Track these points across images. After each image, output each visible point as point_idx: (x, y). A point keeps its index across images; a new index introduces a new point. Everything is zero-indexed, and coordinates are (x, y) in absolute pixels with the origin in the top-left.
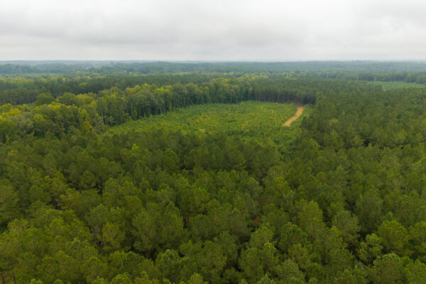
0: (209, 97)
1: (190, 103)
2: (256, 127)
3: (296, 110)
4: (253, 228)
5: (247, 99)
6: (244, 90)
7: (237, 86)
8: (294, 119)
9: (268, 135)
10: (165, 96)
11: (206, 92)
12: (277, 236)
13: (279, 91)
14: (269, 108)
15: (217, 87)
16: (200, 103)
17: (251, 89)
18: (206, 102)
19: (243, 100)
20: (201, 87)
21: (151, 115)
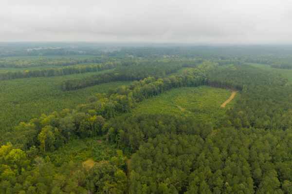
0: (182, 84)
1: (172, 88)
2: (206, 108)
3: (230, 95)
4: (200, 153)
5: (203, 84)
6: (202, 79)
7: (198, 77)
8: (228, 102)
9: (212, 113)
10: (160, 85)
11: (180, 81)
12: (206, 155)
13: (222, 81)
14: (215, 93)
15: (186, 78)
16: (177, 87)
17: (206, 79)
18: (180, 86)
19: (201, 84)
20: (178, 78)
21: (154, 96)
